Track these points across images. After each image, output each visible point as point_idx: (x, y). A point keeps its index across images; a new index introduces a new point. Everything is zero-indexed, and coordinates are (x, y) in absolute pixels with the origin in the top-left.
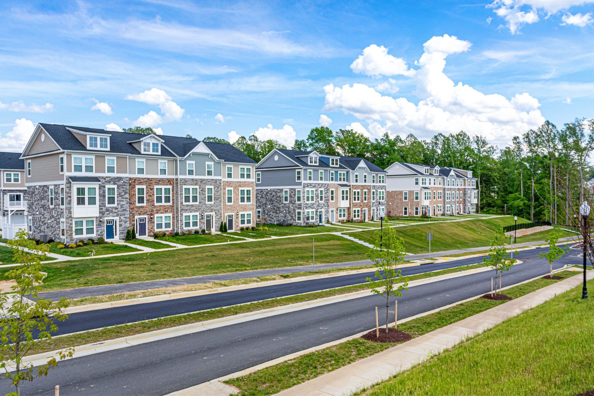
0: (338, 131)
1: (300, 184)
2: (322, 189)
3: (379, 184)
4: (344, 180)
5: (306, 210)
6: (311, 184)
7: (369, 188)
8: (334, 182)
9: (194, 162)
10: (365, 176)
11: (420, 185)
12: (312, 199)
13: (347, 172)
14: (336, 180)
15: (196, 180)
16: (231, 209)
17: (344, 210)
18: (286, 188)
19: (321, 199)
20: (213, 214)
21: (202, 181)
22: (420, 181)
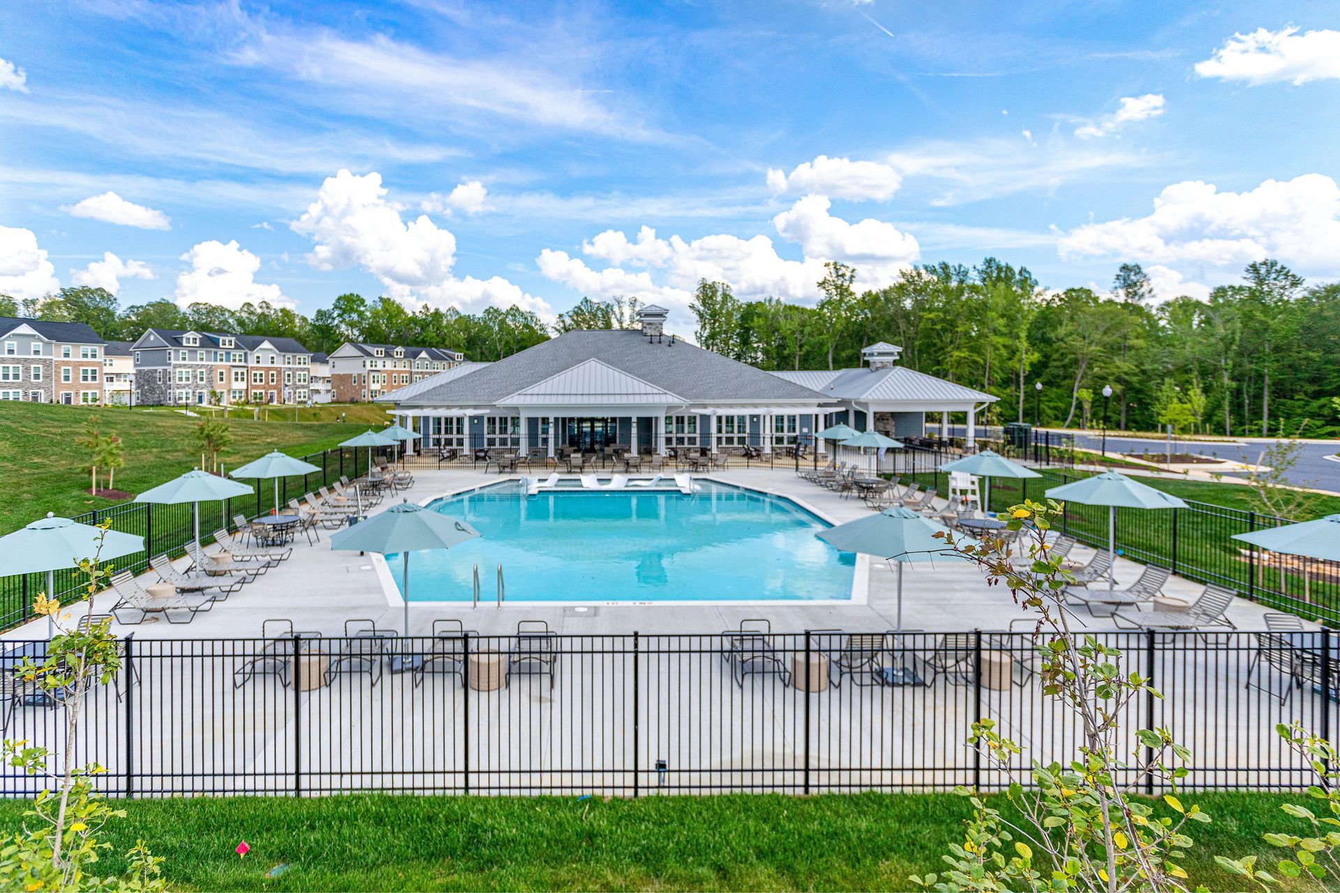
0: (377, 299)
1: (170, 364)
2: (204, 370)
3: (297, 366)
4: (240, 361)
5: (178, 391)
6: (185, 365)
7: (279, 371)
8: (224, 363)
9: (15, 343)
10: (273, 358)
11: (368, 367)
12: (188, 379)
13: (246, 354)
14: (228, 360)
15: (18, 359)
16: (69, 386)
17: (240, 392)
18: (160, 369)
19: (202, 379)
20: (42, 391)
21: (26, 360)
22: (368, 363)
